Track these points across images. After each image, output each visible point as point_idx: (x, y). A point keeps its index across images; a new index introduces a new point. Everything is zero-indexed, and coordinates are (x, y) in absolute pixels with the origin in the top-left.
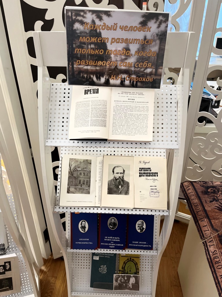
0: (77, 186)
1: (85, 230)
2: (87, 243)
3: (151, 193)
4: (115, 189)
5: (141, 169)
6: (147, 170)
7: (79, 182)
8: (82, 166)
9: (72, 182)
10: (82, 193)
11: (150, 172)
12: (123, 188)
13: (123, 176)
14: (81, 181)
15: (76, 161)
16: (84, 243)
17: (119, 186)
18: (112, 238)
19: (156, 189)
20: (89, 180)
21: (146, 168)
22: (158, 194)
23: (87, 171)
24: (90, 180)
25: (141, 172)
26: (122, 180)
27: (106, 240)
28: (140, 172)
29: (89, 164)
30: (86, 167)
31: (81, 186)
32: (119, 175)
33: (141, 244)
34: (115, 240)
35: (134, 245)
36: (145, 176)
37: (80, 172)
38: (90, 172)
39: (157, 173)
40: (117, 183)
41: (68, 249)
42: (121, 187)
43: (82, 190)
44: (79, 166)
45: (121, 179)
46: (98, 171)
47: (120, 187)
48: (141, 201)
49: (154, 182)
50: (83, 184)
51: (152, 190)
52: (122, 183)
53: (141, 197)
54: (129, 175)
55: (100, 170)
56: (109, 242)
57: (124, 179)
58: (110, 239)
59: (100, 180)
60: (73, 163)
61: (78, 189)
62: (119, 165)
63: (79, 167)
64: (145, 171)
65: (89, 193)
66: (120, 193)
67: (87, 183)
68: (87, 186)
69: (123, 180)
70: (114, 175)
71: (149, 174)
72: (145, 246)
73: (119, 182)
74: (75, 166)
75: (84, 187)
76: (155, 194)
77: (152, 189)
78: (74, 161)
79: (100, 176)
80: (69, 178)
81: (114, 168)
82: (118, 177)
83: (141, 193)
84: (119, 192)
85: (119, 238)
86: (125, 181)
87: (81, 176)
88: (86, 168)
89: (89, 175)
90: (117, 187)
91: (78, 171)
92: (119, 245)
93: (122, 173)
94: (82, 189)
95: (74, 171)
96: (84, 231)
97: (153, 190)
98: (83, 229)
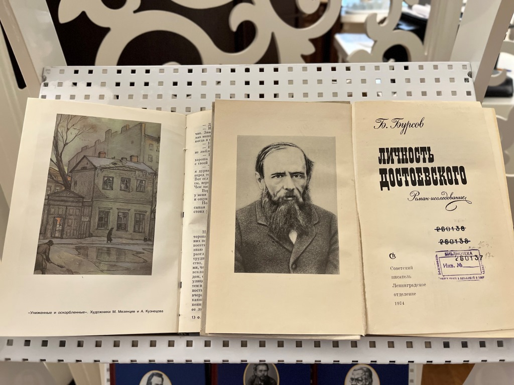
0: (89, 240)
3: (443, 261)
4: (271, 248)
5: (386, 154)
6: (414, 155)
7: (100, 219)
8: (117, 147)
9: (64, 218)
10: (112, 269)
11: (429, 165)
12: (307, 241)
13: (306, 188)
14: (107, 213)
15: (87, 124)
17: (289, 232)
19: (467, 241)
20: (148, 209)
21: (411, 149)
22: (476, 263)
23: (142, 171)
24: (153, 212)
25: (388, 166)
26: (302, 207)
28: (383, 166)
29: (149, 142)
30: (133, 153)
31: (109, 239)
32: (289, 183)
36: (407, 184)
37: (105, 173)
38: (156, 174)
39: (462, 169)
40: (280, 220)
42: (300, 236)
43: (113, 257)
44: (100, 148)
45: (297, 201)
46: (191, 169)
47: (293, 236)
48: (399, 299)
49: (450, 207)
50: (120, 227)
51: (445, 247)
52: (300, 218)
53: (399, 282)
54: (332, 182)
55: (200, 167)
57: (309, 198)
59: (199, 210)
60: (73, 133)
61: (93, 254)
62: (285, 141)
63: (100, 155)
64: (404, 161)
65: (146, 269)
66: (297, 267)
67: (138, 222)
68: (137, 236)
69: (306, 206)
70: (262, 185)
71: (423, 176)
73: (290, 213)
74: (85, 148)
75: (121, 240)
76: (464, 263)
77: (447, 242)
78: (78, 126)
79: (200, 191)
80: (50, 200)
81: (264, 152)
82: (282, 193)
83: (395, 263)
84: (292, 261)
86: (317, 208)
87: (110, 194)
88: (135, 159)
89: (149, 188)
90: (279, 237)
91: (98, 171)
93: (301, 175)
94: (113, 252)
95: (79, 171)
97: (449, 247)
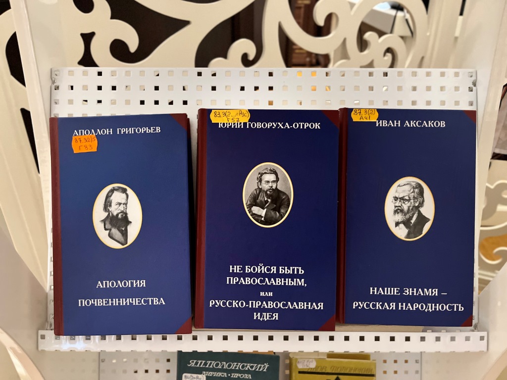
1: (125, 234)
2: (135, 302)
16: (123, 302)
18: (264, 270)
27: (234, 281)
33: (412, 299)
34: (279, 282)
35: (378, 306)
41: (43, 337)
56: (251, 292)
58: (257, 275)
72: (431, 308)
85: (301, 272)
92: (302, 306)
96: (122, 239)
98: (115, 231)
